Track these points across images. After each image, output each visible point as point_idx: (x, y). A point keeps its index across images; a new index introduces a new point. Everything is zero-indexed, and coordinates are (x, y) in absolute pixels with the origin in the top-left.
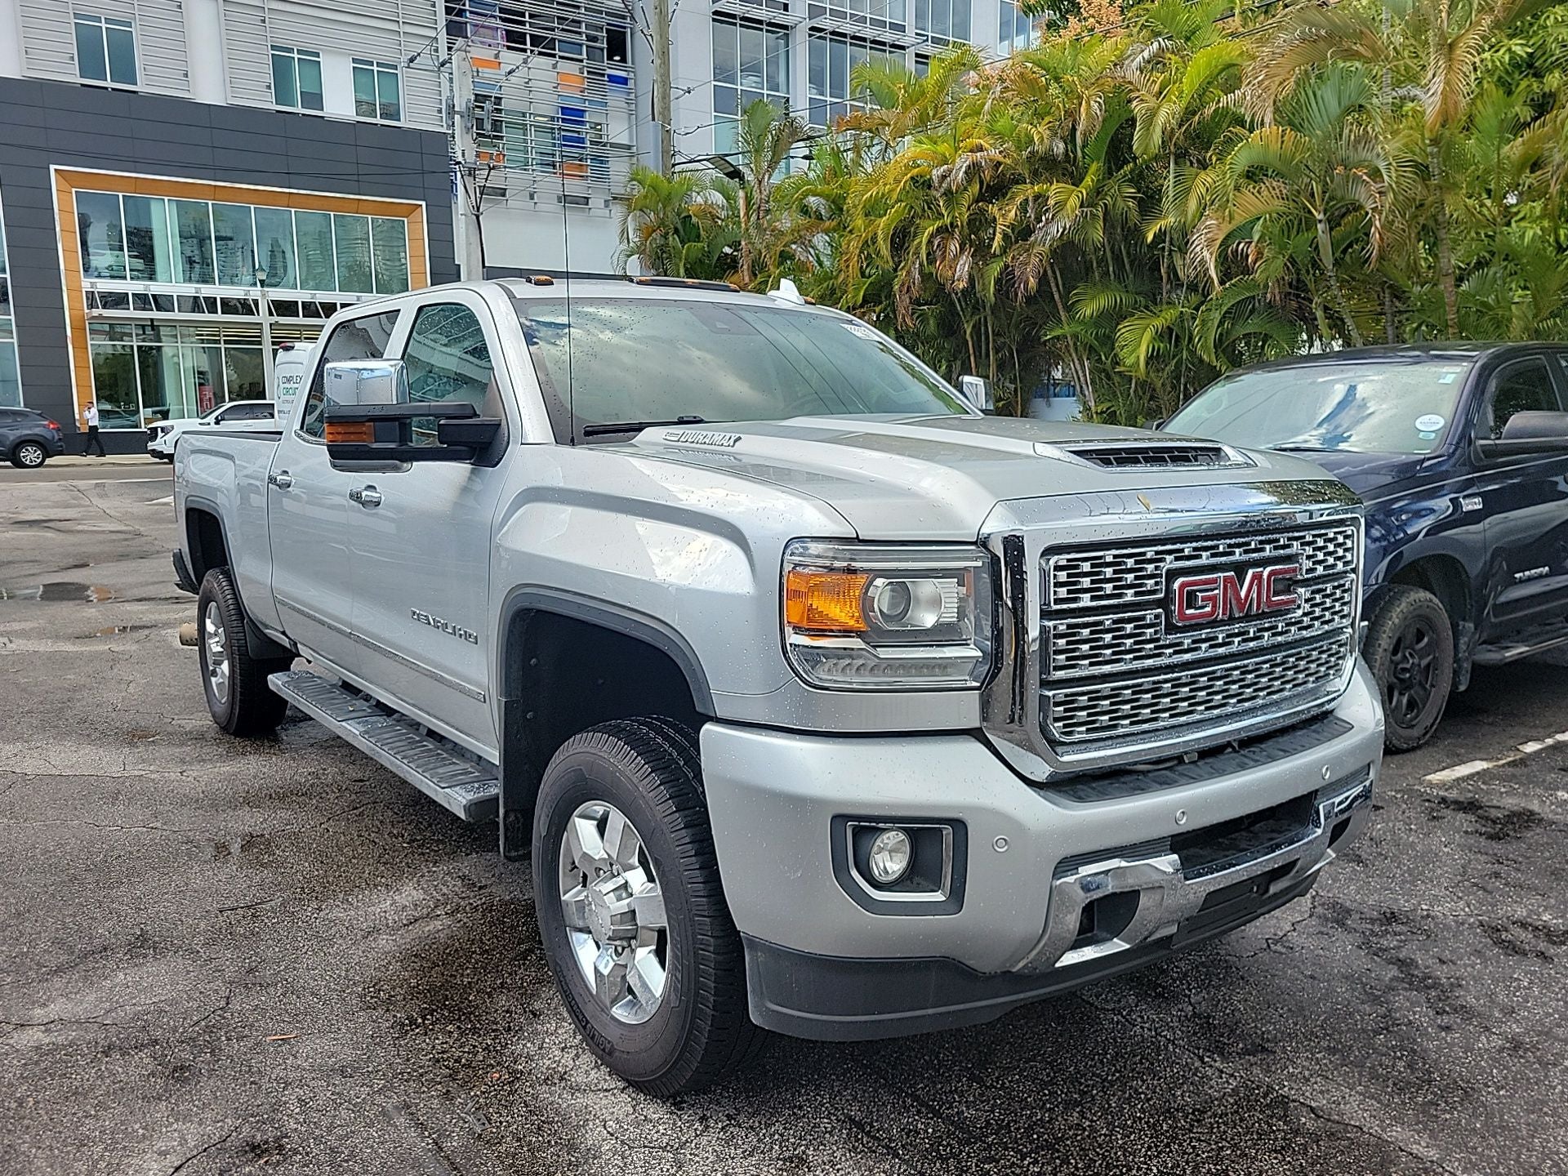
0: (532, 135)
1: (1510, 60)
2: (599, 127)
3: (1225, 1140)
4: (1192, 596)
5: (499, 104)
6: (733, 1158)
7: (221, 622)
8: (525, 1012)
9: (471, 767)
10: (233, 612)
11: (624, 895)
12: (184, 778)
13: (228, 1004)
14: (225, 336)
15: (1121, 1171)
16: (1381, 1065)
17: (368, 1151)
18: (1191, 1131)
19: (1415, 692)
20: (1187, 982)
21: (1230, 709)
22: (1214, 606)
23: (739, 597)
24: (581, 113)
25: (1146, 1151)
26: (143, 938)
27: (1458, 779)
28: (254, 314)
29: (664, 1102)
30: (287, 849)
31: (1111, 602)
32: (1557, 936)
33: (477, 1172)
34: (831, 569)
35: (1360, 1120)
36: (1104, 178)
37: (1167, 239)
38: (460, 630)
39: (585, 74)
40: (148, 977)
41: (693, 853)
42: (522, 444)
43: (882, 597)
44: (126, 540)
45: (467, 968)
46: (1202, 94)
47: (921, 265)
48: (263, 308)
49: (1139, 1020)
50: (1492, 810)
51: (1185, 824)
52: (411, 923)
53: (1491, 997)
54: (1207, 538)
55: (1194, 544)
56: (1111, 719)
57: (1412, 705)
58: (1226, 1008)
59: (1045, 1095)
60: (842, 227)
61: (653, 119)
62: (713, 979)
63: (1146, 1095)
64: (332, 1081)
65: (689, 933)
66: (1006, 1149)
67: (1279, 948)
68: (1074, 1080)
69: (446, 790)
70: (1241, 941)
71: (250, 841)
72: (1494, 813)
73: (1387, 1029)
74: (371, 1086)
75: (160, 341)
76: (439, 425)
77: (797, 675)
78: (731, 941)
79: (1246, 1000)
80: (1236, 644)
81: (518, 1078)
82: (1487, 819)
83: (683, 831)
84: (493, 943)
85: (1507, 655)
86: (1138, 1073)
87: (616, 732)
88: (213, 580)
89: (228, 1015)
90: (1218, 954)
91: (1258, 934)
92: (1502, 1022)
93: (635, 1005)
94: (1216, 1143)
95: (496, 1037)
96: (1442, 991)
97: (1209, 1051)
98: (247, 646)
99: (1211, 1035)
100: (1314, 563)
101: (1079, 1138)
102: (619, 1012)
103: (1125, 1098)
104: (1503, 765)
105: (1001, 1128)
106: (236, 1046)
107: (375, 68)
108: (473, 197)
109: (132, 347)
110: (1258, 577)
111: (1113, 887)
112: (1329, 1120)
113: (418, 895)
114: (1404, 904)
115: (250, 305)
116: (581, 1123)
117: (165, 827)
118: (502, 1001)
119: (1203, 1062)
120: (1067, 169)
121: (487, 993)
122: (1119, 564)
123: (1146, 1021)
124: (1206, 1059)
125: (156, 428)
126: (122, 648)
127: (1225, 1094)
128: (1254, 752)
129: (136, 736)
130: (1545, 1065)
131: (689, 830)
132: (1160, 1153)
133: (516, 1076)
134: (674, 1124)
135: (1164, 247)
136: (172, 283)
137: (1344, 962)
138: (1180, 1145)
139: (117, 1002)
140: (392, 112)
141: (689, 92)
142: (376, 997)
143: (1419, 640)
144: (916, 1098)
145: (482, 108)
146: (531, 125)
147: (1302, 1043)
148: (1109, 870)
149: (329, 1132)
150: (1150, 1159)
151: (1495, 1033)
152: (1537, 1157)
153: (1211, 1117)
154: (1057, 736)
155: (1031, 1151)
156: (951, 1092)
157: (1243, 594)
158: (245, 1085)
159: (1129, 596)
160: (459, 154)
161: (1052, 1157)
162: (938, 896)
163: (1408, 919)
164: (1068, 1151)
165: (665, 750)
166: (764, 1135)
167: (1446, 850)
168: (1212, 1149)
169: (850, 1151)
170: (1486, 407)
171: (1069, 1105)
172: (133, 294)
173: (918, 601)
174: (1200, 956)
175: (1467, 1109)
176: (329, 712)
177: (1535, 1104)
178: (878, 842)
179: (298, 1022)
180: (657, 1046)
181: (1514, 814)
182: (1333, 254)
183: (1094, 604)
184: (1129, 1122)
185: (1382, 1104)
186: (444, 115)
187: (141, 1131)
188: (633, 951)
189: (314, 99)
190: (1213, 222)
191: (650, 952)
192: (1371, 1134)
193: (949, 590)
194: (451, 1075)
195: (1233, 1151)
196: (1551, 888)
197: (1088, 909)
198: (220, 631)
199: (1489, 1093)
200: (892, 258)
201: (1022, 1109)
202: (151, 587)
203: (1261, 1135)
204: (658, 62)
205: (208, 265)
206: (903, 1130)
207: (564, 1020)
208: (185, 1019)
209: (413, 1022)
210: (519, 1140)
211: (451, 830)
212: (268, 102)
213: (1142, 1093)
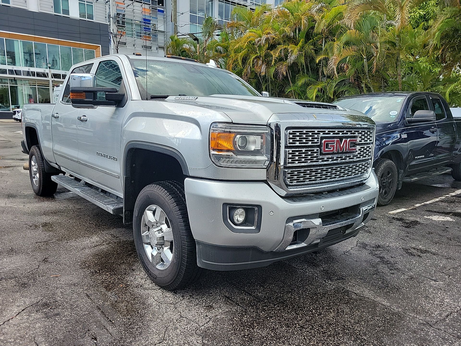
0: (134, 26)
1: (419, 16)
2: (155, 25)
3: (331, 301)
4: (327, 145)
5: (124, 17)
6: (191, 306)
7: (36, 162)
8: (130, 269)
9: (115, 200)
10: (40, 158)
11: (161, 232)
12: (25, 207)
13: (39, 267)
14: (37, 84)
15: (302, 308)
16: (375, 283)
17: (82, 305)
18: (322, 299)
19: (387, 189)
20: (322, 262)
21: (337, 179)
22: (334, 148)
23: (197, 140)
24: (150, 20)
25: (309, 304)
26: (12, 250)
27: (397, 213)
28: (47, 77)
29: (171, 292)
30: (57, 227)
31: (305, 145)
32: (423, 251)
33: (115, 310)
34: (225, 132)
35: (368, 296)
36: (304, 44)
37: (322, 63)
38: (112, 157)
39: (151, 9)
40: (14, 260)
41: (181, 217)
42: (131, 100)
43: (239, 141)
44: (6, 143)
45: (113, 258)
46: (333, 20)
47: (251, 68)
48: (50, 75)
49: (308, 271)
50: (406, 220)
51: (324, 210)
52: (96, 246)
53: (405, 266)
54: (332, 128)
55: (329, 130)
56: (303, 179)
57: (385, 193)
58: (332, 268)
59: (281, 290)
60: (227, 56)
61: (172, 22)
62: (187, 254)
63: (309, 290)
64: (71, 287)
65: (180, 241)
66: (270, 303)
67: (347, 254)
68: (289, 286)
69: (107, 206)
70: (337, 252)
71: (45, 225)
72: (407, 221)
73: (376, 274)
74: (83, 289)
75: (17, 84)
76: (106, 94)
77: (213, 163)
78: (192, 242)
79: (338, 267)
80: (339, 160)
81: (128, 286)
82: (405, 223)
83: (179, 211)
84: (120, 252)
85: (412, 180)
86: (307, 284)
87: (159, 184)
88: (34, 149)
89: (39, 270)
90: (330, 255)
91: (342, 250)
92: (408, 272)
93: (163, 264)
94: (329, 302)
95: (121, 276)
96: (392, 264)
97: (327, 279)
98: (44, 169)
99: (328, 275)
100: (361, 139)
101: (291, 300)
102: (159, 267)
103: (304, 291)
104: (410, 210)
105: (269, 298)
106: (41, 278)
107: (86, 3)
108: (116, 44)
109: (8, 86)
110: (346, 141)
111: (302, 227)
112: (360, 296)
113: (98, 239)
114: (382, 243)
115: (46, 75)
116: (147, 298)
117: (19, 220)
118: (123, 266)
119: (326, 282)
120: (293, 41)
121: (119, 264)
122: (307, 134)
123: (310, 271)
124: (326, 281)
125: (15, 111)
126: (5, 172)
127: (331, 290)
128: (343, 192)
129: (10, 196)
130: (419, 283)
131: (180, 211)
132: (313, 304)
133: (127, 286)
134: (174, 298)
135: (320, 65)
136: (21, 67)
137: (365, 257)
138: (319, 302)
139: (4, 266)
140: (90, 17)
141: (183, 14)
142: (85, 265)
143: (388, 174)
144: (244, 291)
145: (119, 17)
146: (134, 23)
147: (353, 277)
148: (302, 222)
149: (70, 300)
150: (310, 306)
151: (406, 275)
152: (417, 305)
153: (327, 295)
154: (288, 183)
155: (277, 304)
156: (255, 289)
157: (342, 146)
158: (44, 288)
159: (310, 143)
160: (112, 30)
161: (283, 305)
162: (253, 228)
163: (383, 247)
164: (287, 304)
165: (173, 189)
166: (200, 300)
167: (394, 230)
168: (328, 303)
169: (225, 304)
170: (409, 109)
171: (288, 292)
172: (8, 70)
173: (249, 142)
174: (326, 256)
175: (398, 293)
176: (70, 186)
177: (416, 292)
178: (236, 212)
179: (61, 272)
180: (170, 275)
181: (412, 221)
182: (368, 68)
183: (300, 145)
184: (305, 297)
185: (375, 292)
186: (107, 19)
187: (11, 300)
188: (163, 248)
189: (66, 11)
190: (335, 57)
191: (168, 249)
192: (371, 299)
193: (258, 139)
194: (107, 286)
195: (333, 303)
196: (422, 240)
197: (295, 233)
198: (36, 164)
199: (404, 289)
200: (242, 65)
201: (275, 293)
202: (14, 156)
203: (341, 300)
204: (173, 4)
205: (32, 61)
206: (241, 299)
207: (142, 271)
208: (25, 271)
209: (96, 272)
210: (128, 302)
211: (108, 222)
212: (52, 12)
213: (309, 289)
